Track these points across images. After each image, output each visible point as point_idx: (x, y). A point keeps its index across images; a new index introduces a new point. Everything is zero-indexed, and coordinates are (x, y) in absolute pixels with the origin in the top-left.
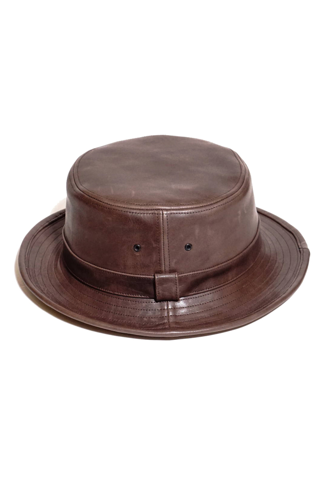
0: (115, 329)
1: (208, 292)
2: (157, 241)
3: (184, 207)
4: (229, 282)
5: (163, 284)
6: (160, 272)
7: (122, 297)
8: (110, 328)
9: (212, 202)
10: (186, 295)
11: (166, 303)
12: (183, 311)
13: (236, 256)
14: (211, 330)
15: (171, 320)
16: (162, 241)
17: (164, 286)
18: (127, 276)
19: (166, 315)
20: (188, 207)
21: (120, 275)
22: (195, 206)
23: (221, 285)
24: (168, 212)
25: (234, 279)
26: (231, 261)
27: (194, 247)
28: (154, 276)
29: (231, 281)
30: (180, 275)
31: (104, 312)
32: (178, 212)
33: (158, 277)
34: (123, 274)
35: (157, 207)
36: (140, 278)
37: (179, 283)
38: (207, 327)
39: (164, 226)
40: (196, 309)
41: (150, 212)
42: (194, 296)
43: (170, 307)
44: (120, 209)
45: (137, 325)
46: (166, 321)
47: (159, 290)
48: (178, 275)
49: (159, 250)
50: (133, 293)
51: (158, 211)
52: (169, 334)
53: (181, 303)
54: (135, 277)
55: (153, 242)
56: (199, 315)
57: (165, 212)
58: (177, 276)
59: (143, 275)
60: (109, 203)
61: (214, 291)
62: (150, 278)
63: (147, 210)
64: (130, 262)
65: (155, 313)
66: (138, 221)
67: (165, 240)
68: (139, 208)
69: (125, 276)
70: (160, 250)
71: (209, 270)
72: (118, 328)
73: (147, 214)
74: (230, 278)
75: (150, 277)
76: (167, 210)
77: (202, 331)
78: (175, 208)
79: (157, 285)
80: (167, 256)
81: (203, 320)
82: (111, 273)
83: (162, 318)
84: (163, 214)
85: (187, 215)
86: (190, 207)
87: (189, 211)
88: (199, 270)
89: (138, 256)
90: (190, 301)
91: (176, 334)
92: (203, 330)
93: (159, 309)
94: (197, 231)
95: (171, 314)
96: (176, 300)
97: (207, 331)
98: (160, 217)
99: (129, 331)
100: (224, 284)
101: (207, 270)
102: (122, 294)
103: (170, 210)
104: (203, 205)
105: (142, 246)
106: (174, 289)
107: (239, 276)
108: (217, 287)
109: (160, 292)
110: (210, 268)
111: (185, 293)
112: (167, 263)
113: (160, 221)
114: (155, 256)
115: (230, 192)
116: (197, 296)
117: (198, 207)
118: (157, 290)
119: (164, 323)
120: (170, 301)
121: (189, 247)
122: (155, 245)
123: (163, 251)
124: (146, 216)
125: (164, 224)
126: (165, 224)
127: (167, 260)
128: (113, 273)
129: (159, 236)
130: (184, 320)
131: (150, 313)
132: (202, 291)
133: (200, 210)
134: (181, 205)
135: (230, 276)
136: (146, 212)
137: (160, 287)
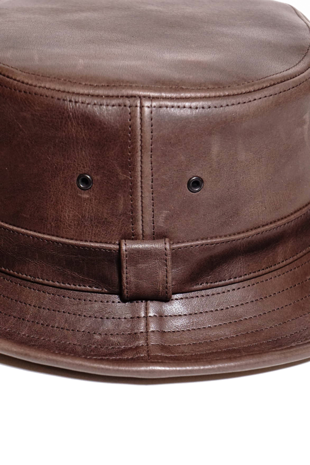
0: (26, 355)
1: (234, 286)
2: (129, 166)
3: (188, 95)
4: (277, 266)
5: (137, 262)
6: (133, 237)
7: (51, 289)
8: (16, 353)
9: (252, 89)
10: (187, 289)
11: (143, 305)
12: (178, 324)
13: (295, 212)
14: (239, 366)
15: (154, 340)
16: (139, 169)
17: (142, 266)
18: (63, 244)
19: (142, 329)
20: (199, 95)
21: (48, 240)
22: (213, 94)
23: (261, 272)
24: (154, 104)
25: (288, 261)
26: (284, 221)
27: (207, 185)
28: (120, 244)
29: (281, 265)
30: (175, 246)
31: (12, 320)
32: (176, 104)
33: (128, 246)
34: (54, 238)
35: (131, 92)
36: (90, 248)
37: (173, 263)
38: (230, 359)
39: (145, 136)
40: (206, 321)
41: (114, 102)
42: (203, 293)
43: (151, 314)
44: (49, 93)
45: (79, 349)
46: (142, 342)
47: (129, 275)
48: (170, 244)
49: (130, 187)
50: (74, 280)
51: (132, 100)
52: (146, 371)
53: (176, 306)
54: (78, 246)
55: (119, 170)
56: (213, 333)
57: (147, 103)
58: (168, 247)
59: (96, 242)
60: (26, 81)
61: (246, 284)
62: (110, 250)
63: (108, 97)
64: (69, 214)
65: (118, 325)
66: (88, 121)
67: (145, 165)
68: (91, 92)
69: (58, 243)
70: (133, 187)
71: (237, 237)
72: (33, 353)
73: (107, 105)
74: (279, 259)
75: (112, 246)
76: (152, 99)
77: (219, 368)
78: (169, 95)
79: (125, 265)
80: (148, 201)
81: (223, 344)
82: (28, 236)
83: (134, 336)
84: (142, 107)
85: (195, 112)
86: (203, 95)
87: (200, 104)
88: (216, 237)
89: (85, 200)
90: (195, 301)
91: (160, 371)
92: (221, 365)
93: (129, 316)
94: (215, 149)
95: (153, 327)
96: (166, 299)
97: (231, 367)
98: (136, 111)
99: (57, 362)
100: (267, 270)
101: (233, 237)
102: (51, 282)
103: (157, 98)
104: (231, 93)
105: (95, 178)
106: (161, 274)
107: (298, 256)
108: (252, 275)
109: (132, 279)
110: (239, 233)
111: (185, 285)
112: (148, 218)
113: (136, 121)
114: (122, 202)
115: (290, 72)
116: (209, 292)
117: (219, 97)
118: (124, 276)
119: (137, 347)
120: (152, 300)
121: (196, 184)
122: (122, 177)
123: (139, 189)
124: (106, 111)
125: (145, 129)
126: (147, 128)
127: (149, 211)
128: (33, 237)
129: (133, 156)
130: (181, 342)
131: (109, 325)
132: (220, 283)
133: (224, 102)
134: (183, 90)
135: (281, 252)
136: (105, 102)
137: (131, 269)
